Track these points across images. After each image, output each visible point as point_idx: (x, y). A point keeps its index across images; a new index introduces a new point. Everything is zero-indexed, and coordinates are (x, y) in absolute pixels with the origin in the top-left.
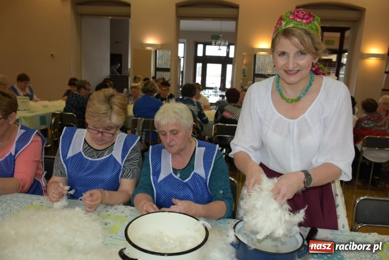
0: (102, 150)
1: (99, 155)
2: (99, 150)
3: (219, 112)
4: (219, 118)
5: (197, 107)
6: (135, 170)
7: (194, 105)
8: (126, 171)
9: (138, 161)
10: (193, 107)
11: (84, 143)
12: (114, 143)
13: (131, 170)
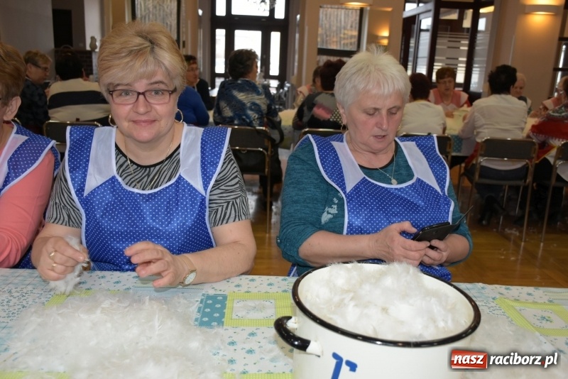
0: (155, 166)
1: (151, 177)
2: (150, 167)
3: (305, 108)
4: (305, 119)
5: (263, 96)
6: (238, 201)
7: (259, 94)
8: (220, 209)
9: (237, 180)
10: (257, 97)
11: (117, 155)
12: (179, 147)
13: (229, 203)
